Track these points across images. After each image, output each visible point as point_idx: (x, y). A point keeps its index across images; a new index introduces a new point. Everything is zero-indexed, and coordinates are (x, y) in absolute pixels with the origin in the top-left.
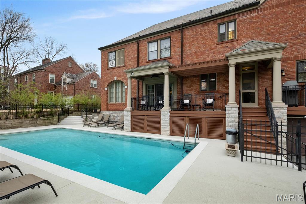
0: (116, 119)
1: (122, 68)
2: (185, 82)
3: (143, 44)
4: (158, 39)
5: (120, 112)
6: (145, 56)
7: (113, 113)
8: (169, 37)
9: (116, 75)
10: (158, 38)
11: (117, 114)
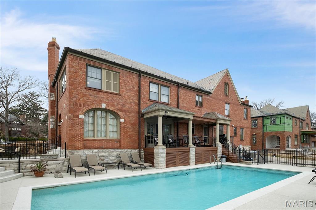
0: (107, 159)
1: (115, 95)
2: (179, 126)
3: (145, 81)
4: (160, 84)
5: (112, 150)
6: (147, 94)
7: (100, 152)
8: (169, 87)
9: (104, 102)
10: (160, 82)
11: (108, 153)
